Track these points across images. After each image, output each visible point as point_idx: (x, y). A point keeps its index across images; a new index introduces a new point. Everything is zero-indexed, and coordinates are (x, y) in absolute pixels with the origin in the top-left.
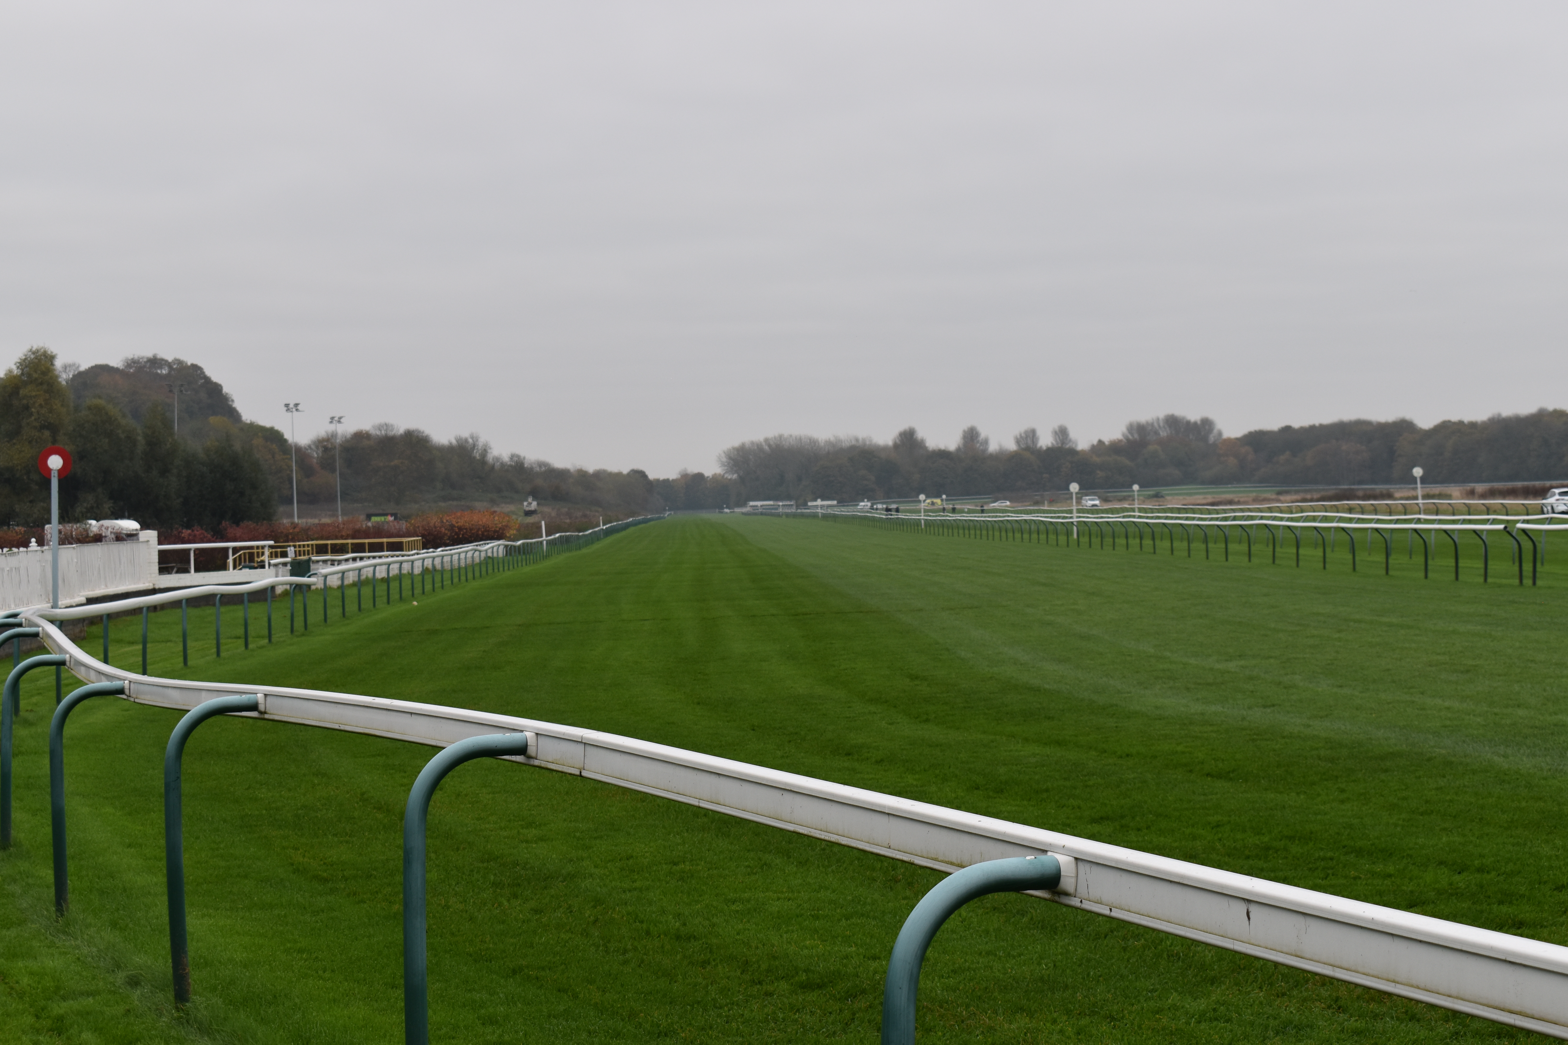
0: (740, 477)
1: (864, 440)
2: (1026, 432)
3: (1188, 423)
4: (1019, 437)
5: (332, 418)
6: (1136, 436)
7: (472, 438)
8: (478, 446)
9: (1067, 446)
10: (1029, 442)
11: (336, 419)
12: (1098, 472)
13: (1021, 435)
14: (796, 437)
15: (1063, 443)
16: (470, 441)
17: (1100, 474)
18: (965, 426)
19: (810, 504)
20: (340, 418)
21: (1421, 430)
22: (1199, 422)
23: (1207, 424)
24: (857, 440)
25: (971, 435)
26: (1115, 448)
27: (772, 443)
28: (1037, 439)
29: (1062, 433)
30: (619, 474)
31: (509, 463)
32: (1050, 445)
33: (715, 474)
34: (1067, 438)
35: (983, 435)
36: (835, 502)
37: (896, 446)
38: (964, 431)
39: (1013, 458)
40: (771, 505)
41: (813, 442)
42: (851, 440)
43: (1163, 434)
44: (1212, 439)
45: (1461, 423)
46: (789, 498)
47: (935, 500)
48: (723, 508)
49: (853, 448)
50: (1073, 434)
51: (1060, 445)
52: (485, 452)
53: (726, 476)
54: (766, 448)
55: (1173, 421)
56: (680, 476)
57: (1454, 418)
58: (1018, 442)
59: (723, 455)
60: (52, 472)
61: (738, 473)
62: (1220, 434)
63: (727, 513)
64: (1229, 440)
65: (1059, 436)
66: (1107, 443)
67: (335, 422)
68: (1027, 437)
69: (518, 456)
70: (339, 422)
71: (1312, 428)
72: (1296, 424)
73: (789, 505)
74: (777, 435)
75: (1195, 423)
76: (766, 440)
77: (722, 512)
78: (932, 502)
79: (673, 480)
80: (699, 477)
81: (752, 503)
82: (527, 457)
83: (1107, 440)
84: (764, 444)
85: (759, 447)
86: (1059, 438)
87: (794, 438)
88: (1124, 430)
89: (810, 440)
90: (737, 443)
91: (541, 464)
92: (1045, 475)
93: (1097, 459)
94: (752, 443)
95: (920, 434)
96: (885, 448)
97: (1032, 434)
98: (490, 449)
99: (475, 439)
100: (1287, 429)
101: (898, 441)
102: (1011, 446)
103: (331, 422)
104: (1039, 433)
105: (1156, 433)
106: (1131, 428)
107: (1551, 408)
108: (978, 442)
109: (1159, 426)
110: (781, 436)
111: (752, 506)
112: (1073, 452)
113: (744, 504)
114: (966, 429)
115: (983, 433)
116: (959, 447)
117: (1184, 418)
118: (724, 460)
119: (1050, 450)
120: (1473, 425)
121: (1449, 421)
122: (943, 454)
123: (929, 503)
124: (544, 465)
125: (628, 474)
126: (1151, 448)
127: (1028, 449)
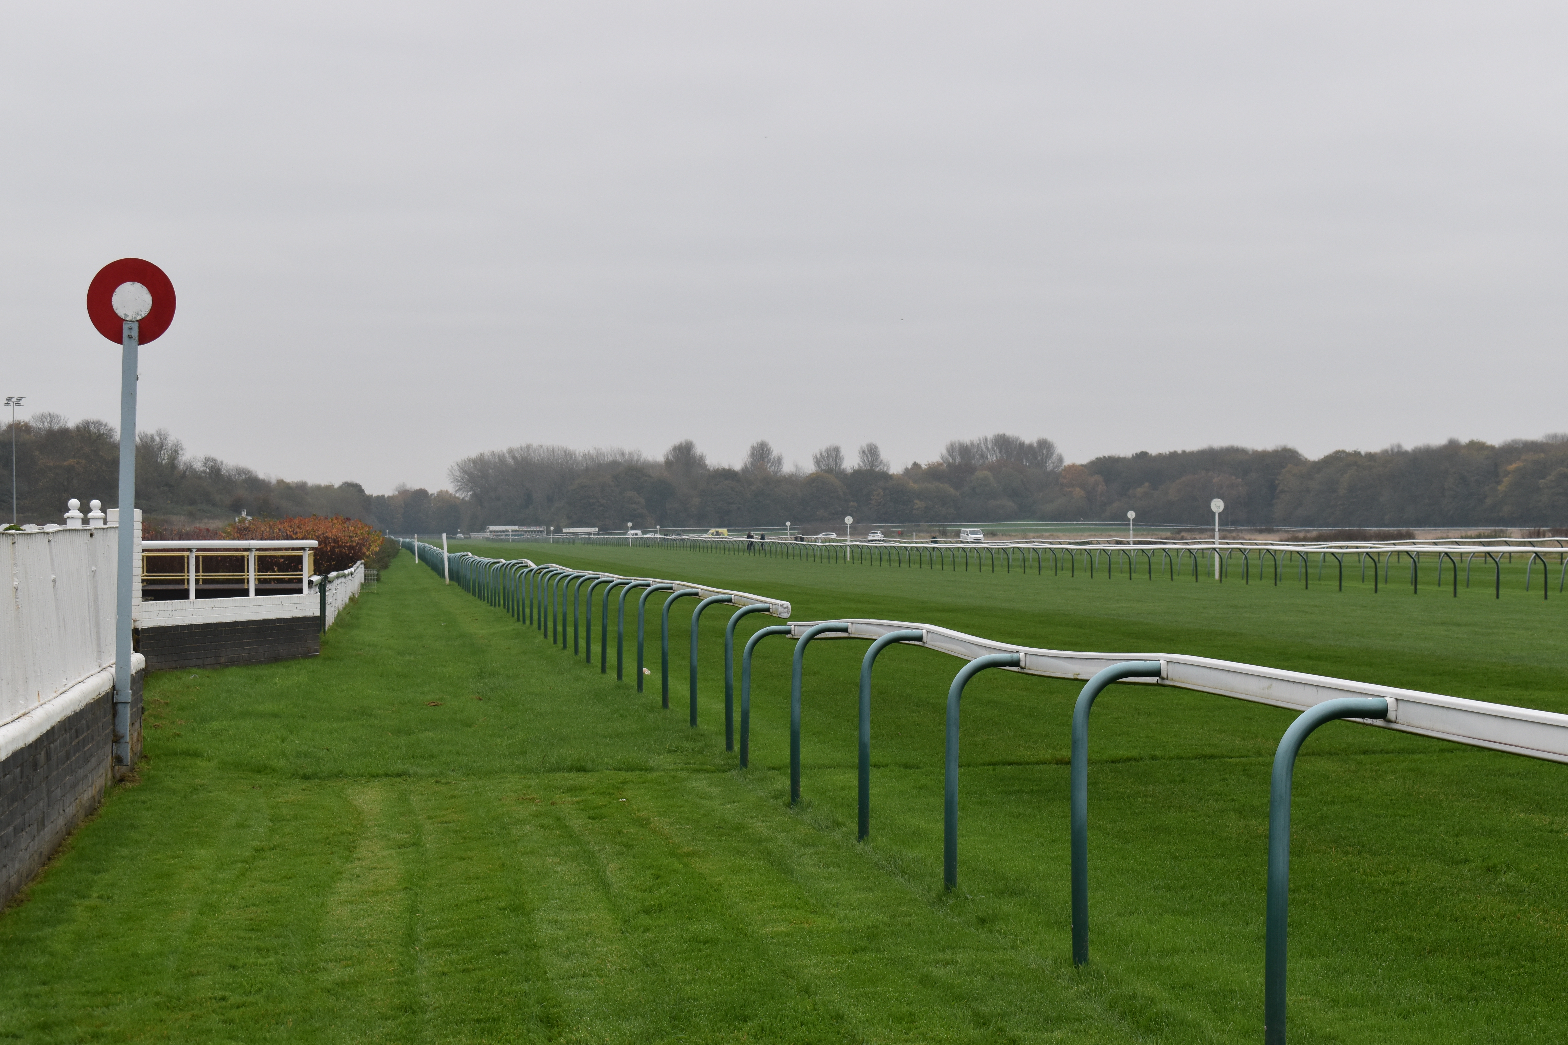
0: (474, 495)
1: (631, 454)
2: (827, 451)
3: (1022, 445)
4: (819, 456)
5: (9, 399)
6: (958, 459)
7: (159, 435)
8: (167, 444)
9: (877, 469)
10: (832, 462)
11: (14, 400)
12: (916, 501)
13: (821, 454)
14: (547, 449)
15: (872, 465)
16: (157, 439)
17: (919, 504)
18: (755, 441)
19: (565, 530)
20: (20, 399)
21: (1306, 462)
22: (1035, 445)
23: (1045, 446)
24: (623, 454)
25: (761, 453)
26: (934, 473)
27: (517, 455)
28: (842, 460)
29: (871, 452)
30: (329, 488)
31: (202, 469)
32: (856, 467)
33: (441, 491)
34: (877, 459)
35: (775, 453)
36: (596, 530)
37: (668, 463)
38: (753, 447)
39: (813, 480)
40: (516, 531)
41: (568, 454)
42: (615, 454)
43: (992, 458)
44: (1050, 466)
45: (1357, 454)
46: (537, 523)
47: (720, 530)
48: (457, 533)
49: (614, 464)
50: (885, 455)
51: (868, 468)
52: (175, 453)
53: (457, 495)
54: (510, 460)
55: (1003, 443)
56: (397, 493)
57: (1349, 448)
58: (817, 462)
59: (456, 468)
60: (125, 327)
61: (473, 490)
62: (1060, 459)
63: (460, 539)
64: (1072, 468)
65: (867, 457)
66: (924, 466)
67: (12, 404)
68: (829, 455)
69: (214, 460)
70: (18, 404)
71: (1174, 455)
72: (1153, 451)
73: (538, 531)
74: (524, 445)
75: (1031, 446)
76: (511, 451)
77: (455, 538)
78: (717, 532)
79: (389, 497)
80: (422, 494)
81: (492, 528)
82: (225, 463)
83: (924, 463)
84: (507, 455)
85: (501, 458)
86: (868, 459)
87: (545, 450)
88: (944, 452)
89: (565, 452)
90: (473, 454)
91: (240, 471)
92: (852, 503)
93: (914, 486)
94: (493, 454)
95: (700, 449)
96: (654, 466)
97: (835, 453)
98: (182, 449)
99: (163, 436)
100: (1143, 455)
101: (672, 458)
102: (809, 467)
103: (7, 404)
104: (843, 452)
105: (983, 456)
106: (951, 449)
107: (1464, 440)
108: (769, 461)
109: (987, 448)
110: (528, 447)
111: (491, 532)
112: (885, 476)
113: (482, 529)
114: (755, 445)
115: (776, 450)
116: (746, 466)
117: (1017, 439)
118: (457, 473)
119: (857, 473)
120: (1370, 456)
121: (1344, 452)
122: (727, 474)
123: (713, 534)
124: (244, 473)
125: (340, 487)
126: (980, 474)
127: (830, 471)
